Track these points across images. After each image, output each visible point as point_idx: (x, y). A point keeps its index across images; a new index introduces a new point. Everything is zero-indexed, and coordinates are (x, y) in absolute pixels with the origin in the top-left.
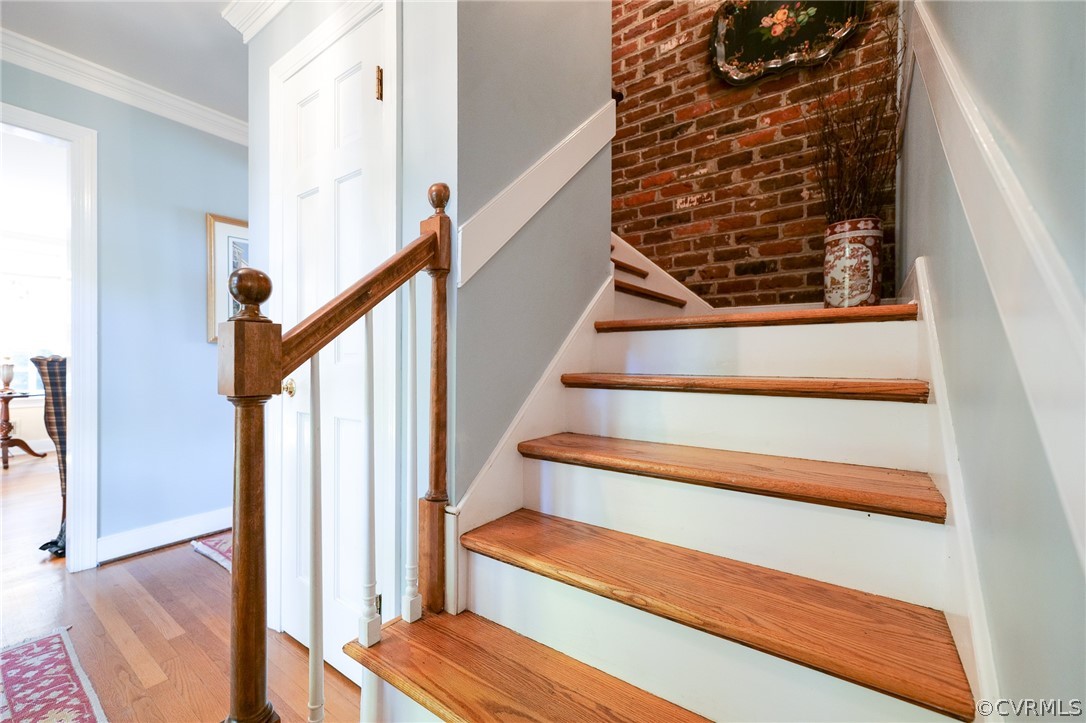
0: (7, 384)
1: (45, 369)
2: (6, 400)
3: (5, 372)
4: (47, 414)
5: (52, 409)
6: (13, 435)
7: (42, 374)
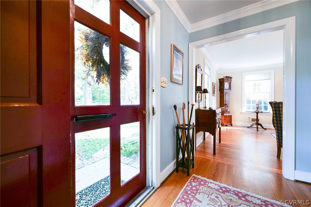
0: (257, 109)
1: (273, 105)
2: (257, 113)
3: (257, 106)
4: (273, 120)
5: (275, 118)
6: (259, 122)
7: (272, 107)
